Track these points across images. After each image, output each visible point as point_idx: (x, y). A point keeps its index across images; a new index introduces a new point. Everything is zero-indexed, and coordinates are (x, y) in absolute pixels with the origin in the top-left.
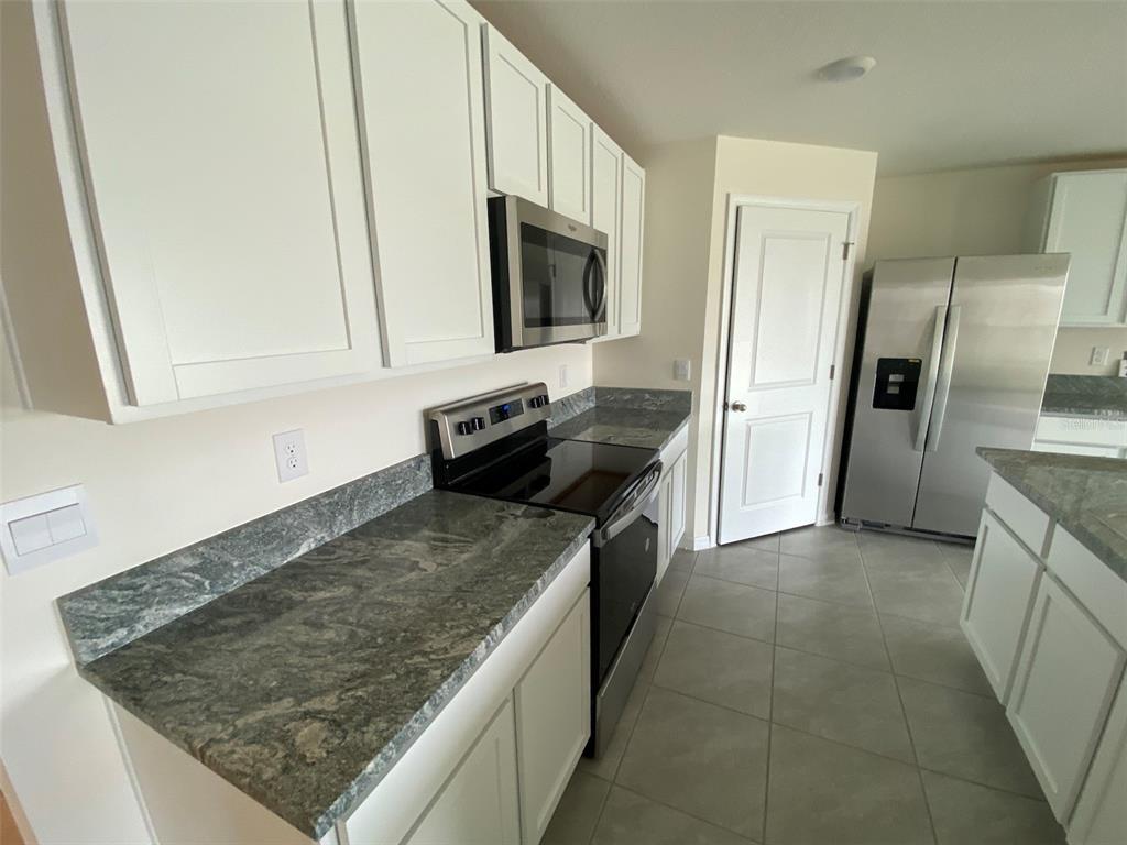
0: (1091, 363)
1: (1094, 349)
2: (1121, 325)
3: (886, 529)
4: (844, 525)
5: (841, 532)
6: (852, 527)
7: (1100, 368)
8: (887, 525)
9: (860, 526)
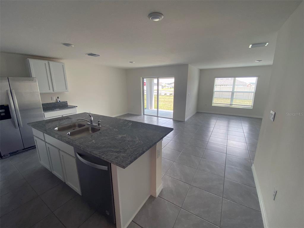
0: (52, 100)
1: (51, 97)
2: (54, 92)
3: (18, 152)
4: (4, 157)
5: (4, 160)
6: (7, 157)
7: (54, 101)
8: (18, 151)
9: (9, 155)
